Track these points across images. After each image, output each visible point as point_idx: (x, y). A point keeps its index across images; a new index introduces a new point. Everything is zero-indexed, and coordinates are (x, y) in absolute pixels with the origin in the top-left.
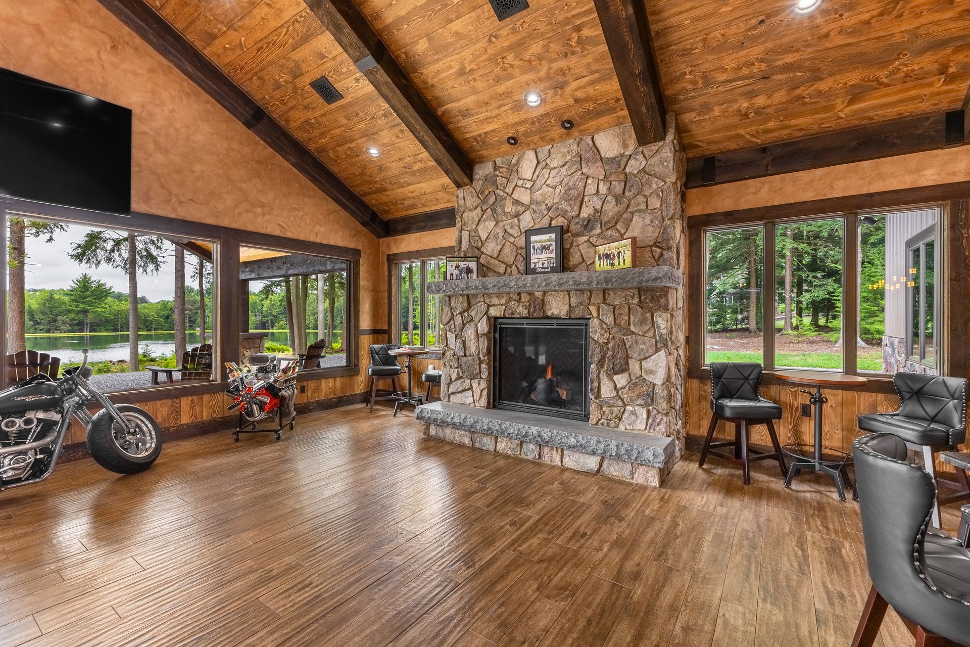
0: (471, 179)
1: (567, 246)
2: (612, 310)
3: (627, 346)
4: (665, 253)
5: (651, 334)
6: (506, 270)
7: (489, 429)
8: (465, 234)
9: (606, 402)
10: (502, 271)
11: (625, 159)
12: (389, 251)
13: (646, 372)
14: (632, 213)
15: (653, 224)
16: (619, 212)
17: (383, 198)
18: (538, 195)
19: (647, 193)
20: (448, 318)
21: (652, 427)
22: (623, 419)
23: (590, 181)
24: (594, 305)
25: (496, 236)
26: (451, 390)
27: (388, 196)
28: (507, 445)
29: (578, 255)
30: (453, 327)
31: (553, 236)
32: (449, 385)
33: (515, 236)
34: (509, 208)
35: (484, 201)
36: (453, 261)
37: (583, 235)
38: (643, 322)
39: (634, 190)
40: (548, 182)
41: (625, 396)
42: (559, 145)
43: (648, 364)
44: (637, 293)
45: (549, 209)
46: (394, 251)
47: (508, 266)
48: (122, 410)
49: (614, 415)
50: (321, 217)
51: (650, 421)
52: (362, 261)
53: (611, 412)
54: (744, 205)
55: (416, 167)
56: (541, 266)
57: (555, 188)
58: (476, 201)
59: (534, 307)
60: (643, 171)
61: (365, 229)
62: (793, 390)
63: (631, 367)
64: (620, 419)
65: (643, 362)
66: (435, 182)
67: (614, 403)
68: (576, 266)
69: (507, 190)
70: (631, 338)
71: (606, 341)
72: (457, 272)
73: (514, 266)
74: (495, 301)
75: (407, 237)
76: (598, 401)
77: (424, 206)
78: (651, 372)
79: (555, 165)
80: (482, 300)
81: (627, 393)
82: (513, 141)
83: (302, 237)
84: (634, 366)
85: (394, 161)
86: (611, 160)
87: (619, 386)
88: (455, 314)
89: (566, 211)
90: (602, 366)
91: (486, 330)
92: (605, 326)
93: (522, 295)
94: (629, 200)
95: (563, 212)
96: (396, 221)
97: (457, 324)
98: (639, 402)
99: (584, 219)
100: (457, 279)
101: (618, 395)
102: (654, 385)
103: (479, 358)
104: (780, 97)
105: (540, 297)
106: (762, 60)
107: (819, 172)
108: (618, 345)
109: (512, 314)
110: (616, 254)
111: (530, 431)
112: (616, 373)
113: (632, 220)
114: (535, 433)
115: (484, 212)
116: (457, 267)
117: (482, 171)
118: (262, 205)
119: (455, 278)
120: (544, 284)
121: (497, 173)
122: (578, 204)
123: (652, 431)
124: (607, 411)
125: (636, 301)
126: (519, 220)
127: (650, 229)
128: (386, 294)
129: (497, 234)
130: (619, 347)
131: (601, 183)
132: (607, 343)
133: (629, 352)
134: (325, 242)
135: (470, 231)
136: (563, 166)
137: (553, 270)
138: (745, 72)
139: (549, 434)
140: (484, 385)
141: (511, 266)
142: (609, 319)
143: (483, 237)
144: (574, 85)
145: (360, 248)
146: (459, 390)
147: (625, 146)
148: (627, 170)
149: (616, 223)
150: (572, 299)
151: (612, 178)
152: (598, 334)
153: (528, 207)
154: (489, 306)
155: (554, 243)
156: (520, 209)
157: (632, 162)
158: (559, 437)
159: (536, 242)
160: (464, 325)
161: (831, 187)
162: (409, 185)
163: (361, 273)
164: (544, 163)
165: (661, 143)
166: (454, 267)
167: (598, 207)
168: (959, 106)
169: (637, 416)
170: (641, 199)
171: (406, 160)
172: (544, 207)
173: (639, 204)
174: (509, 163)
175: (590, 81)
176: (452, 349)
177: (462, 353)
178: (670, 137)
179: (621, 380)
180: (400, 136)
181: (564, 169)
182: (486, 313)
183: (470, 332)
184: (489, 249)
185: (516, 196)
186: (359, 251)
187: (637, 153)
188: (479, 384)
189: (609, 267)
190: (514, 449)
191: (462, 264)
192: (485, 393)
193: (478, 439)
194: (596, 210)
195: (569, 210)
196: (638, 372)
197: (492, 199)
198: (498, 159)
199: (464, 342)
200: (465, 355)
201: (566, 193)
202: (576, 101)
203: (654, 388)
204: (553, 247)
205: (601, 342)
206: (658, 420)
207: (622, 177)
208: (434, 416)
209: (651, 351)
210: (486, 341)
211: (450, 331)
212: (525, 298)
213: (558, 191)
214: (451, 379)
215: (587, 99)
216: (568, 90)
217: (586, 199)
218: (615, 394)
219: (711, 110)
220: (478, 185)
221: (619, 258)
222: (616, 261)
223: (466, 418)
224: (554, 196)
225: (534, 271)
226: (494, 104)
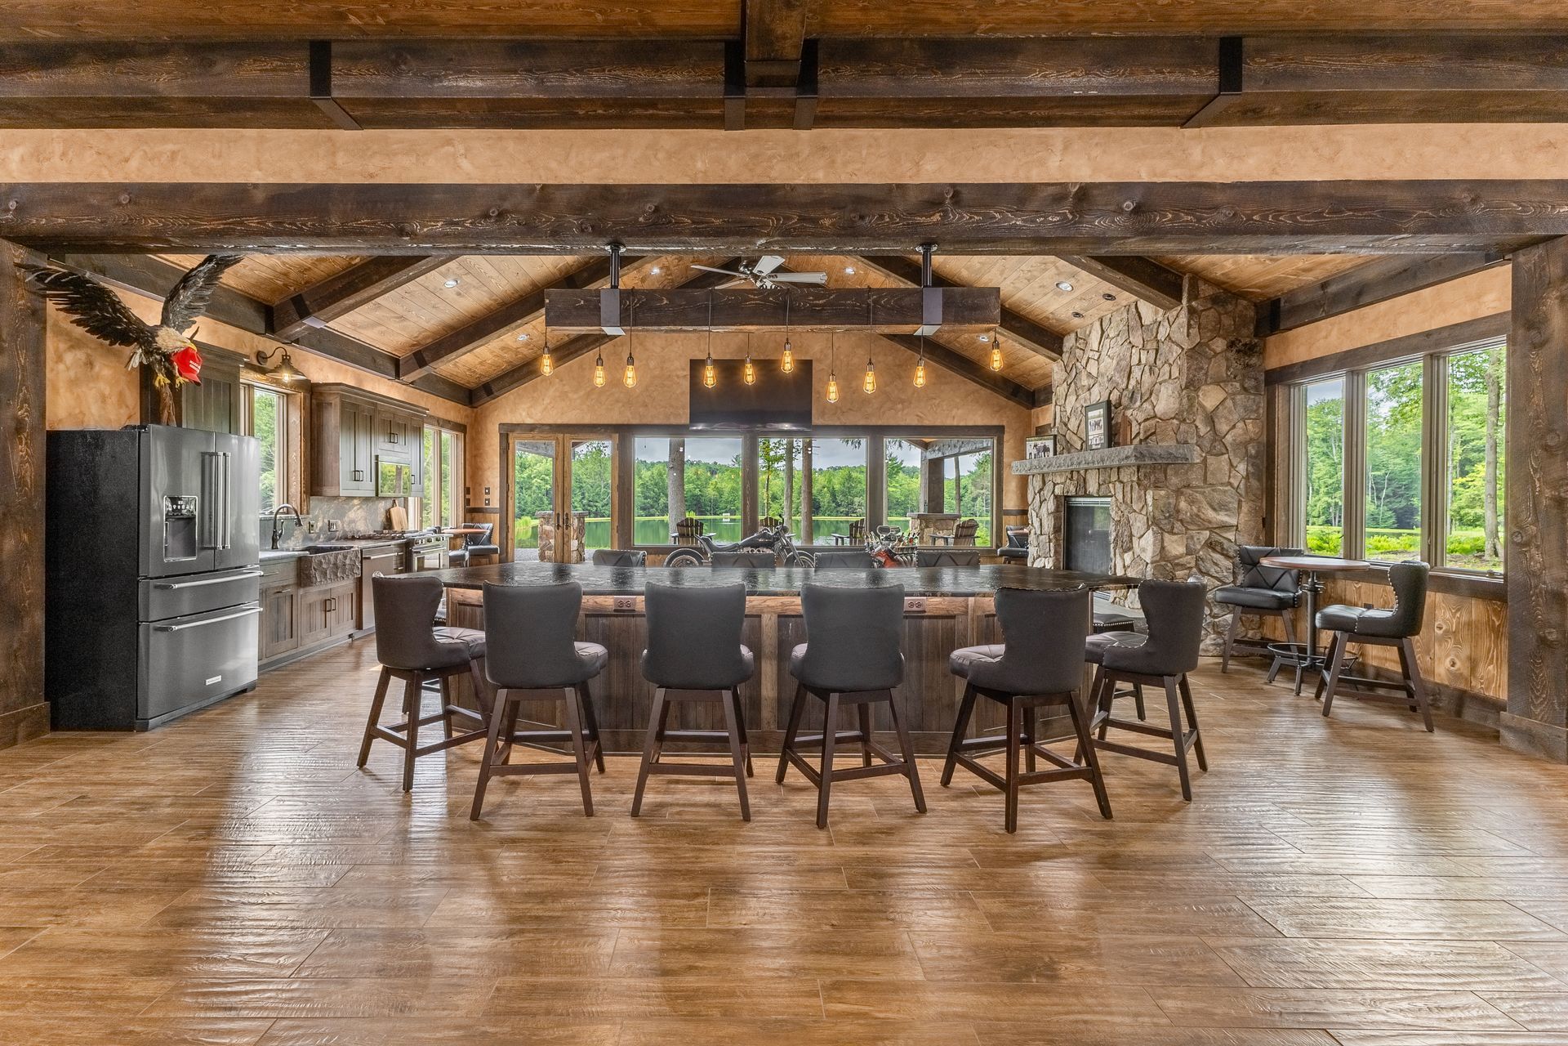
0: (1060, 353)
1: (1119, 420)
3: (1131, 525)
5: (1144, 512)
6: (1082, 445)
8: (1058, 411)
10: (1079, 448)
11: (1157, 327)
12: (1038, 423)
13: (1141, 550)
14: (1161, 384)
18: (1102, 367)
19: (1171, 361)
23: (1134, 351)
25: (1076, 411)
31: (1103, 411)
35: (1069, 375)
37: (1129, 408)
38: (1139, 499)
39: (1163, 360)
40: (1108, 353)
43: (1143, 542)
44: (1136, 470)
46: (1041, 423)
47: (1083, 442)
48: (801, 554)
52: (1006, 437)
56: (1096, 442)
57: (1113, 359)
58: (1064, 376)
59: (1080, 485)
60: (1168, 337)
61: (1011, 403)
63: (1133, 545)
65: (1140, 541)
69: (1083, 363)
70: (1133, 516)
71: (1119, 519)
72: (1034, 451)
74: (1058, 480)
78: (1144, 550)
82: (1078, 315)
83: (938, 423)
84: (1135, 544)
86: (1148, 327)
87: (1126, 565)
88: (1036, 493)
90: (1117, 545)
91: (1053, 508)
92: (1118, 504)
94: (1159, 370)
95: (1117, 385)
97: (1037, 502)
99: (1130, 391)
102: (1147, 563)
103: (1049, 537)
108: (1126, 523)
109: (1067, 492)
112: (1125, 551)
116: (1036, 446)
117: (1069, 342)
118: (902, 402)
119: (1034, 458)
121: (1078, 345)
122: (1126, 375)
126: (1090, 394)
127: (1172, 400)
129: (1077, 409)
130: (1126, 525)
131: (1142, 353)
132: (1119, 521)
133: (1132, 530)
135: (1060, 407)
136: (1118, 336)
141: (1085, 442)
142: (1120, 497)
143: (1069, 412)
145: (1003, 423)
147: (1157, 313)
148: (1158, 337)
149: (1151, 394)
151: (1149, 346)
152: (1114, 512)
153: (1096, 380)
154: (1055, 485)
155: (1103, 419)
156: (1091, 382)
157: (1161, 329)
159: (1091, 418)
160: (1041, 504)
163: (1005, 450)
165: (1179, 307)
166: (1032, 447)
167: (1140, 379)
170: (1166, 367)
172: (1106, 380)
173: (1165, 374)
174: (1085, 334)
176: (1035, 528)
178: (1185, 301)
179: (1128, 557)
181: (1118, 338)
182: (1053, 492)
183: (1044, 512)
184: (1072, 425)
185: (1088, 368)
186: (1003, 427)
187: (1164, 320)
191: (1040, 444)
194: (1138, 382)
195: (1121, 382)
196: (1137, 551)
197: (1074, 372)
198: (1078, 330)
200: (1041, 534)
201: (1119, 364)
203: (1146, 567)
204: (1102, 423)
205: (1116, 520)
207: (1155, 345)
209: (1144, 529)
210: (1053, 520)
211: (1034, 509)
212: (1075, 476)
213: (1114, 362)
217: (1132, 370)
220: (1065, 356)
224: (1112, 367)
226: (1040, 294)
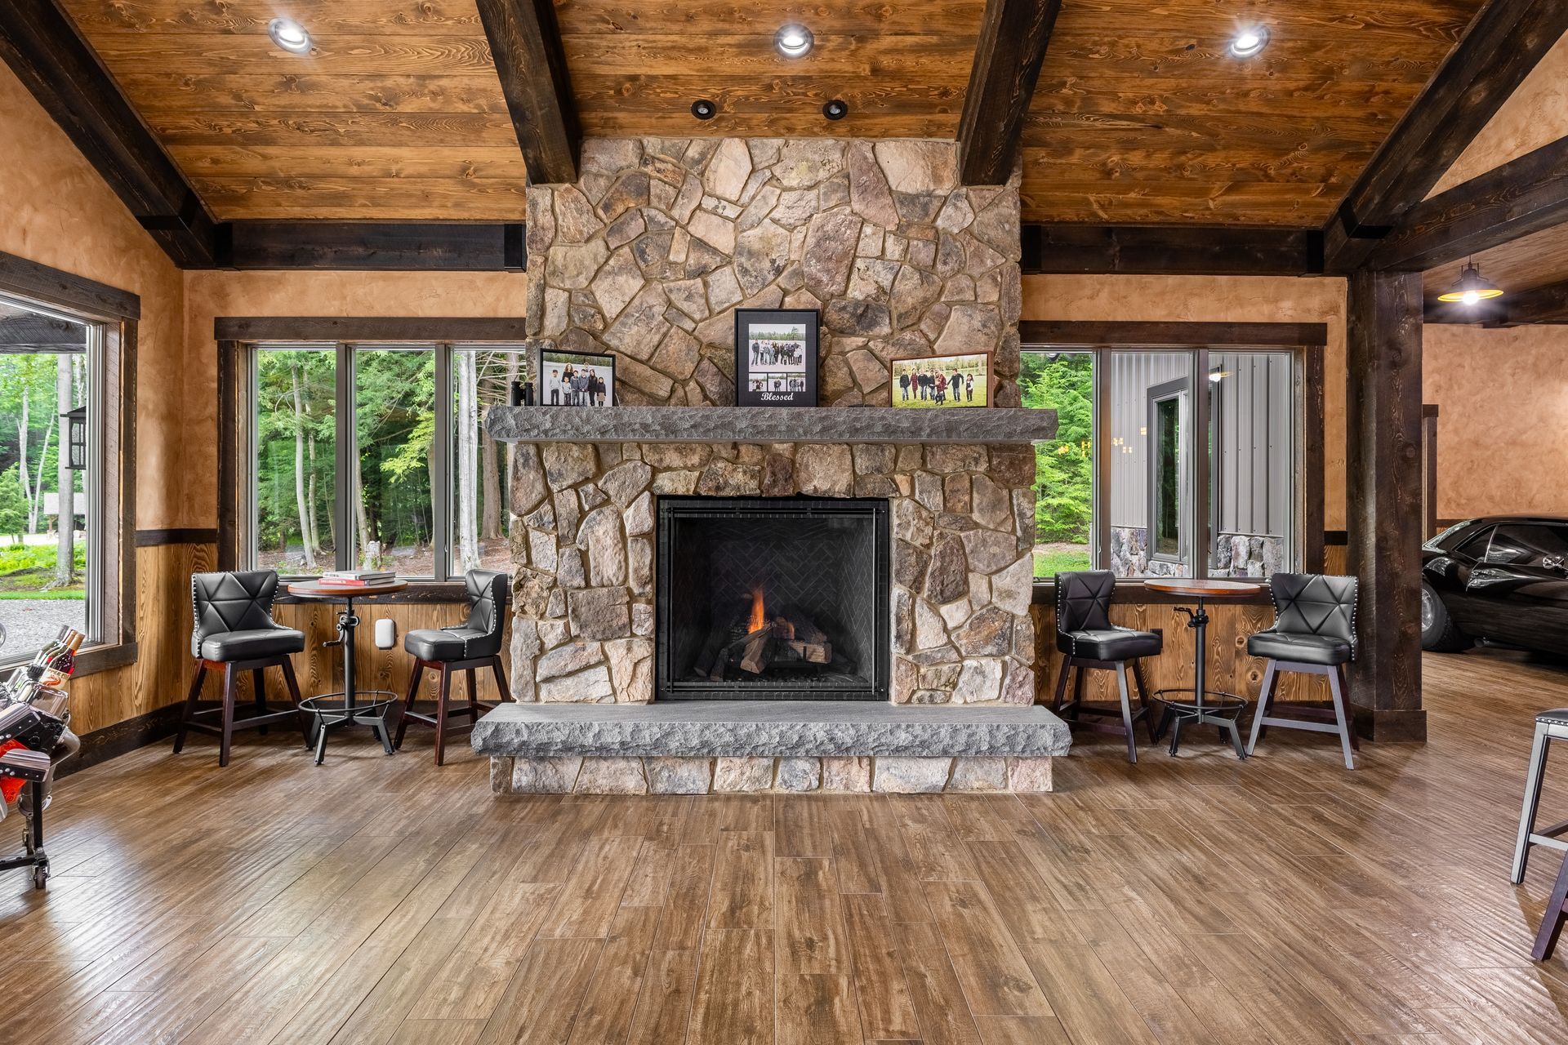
0: (576, 170)
1: (823, 353)
2: (939, 483)
3: (967, 550)
4: (1006, 382)
5: (1008, 526)
6: (673, 391)
7: (704, 744)
8: (556, 299)
9: (927, 657)
10: (663, 392)
11: (936, 203)
12: (224, 307)
13: (1000, 595)
14: (949, 305)
15: (986, 330)
16: (925, 300)
17: (251, 161)
18: (752, 237)
19: (976, 272)
20: (535, 497)
21: (1011, 692)
22: (960, 684)
23: (868, 230)
24: (903, 472)
25: (647, 314)
26: (542, 672)
27: (265, 157)
28: (742, 774)
29: (843, 373)
30: (549, 517)
31: (801, 329)
32: (535, 659)
33: (697, 316)
34: (678, 254)
35: (615, 229)
36: (558, 361)
37: (853, 334)
38: (995, 506)
40: (776, 215)
41: (964, 641)
42: (803, 143)
43: (1003, 581)
44: (984, 453)
45: (778, 271)
46: (243, 307)
47: (679, 382)
49: (943, 680)
50: (35, 181)
51: (1007, 681)
52: (142, 329)
53: (938, 675)
54: (1077, 315)
55: (409, 106)
56: (772, 388)
57: (791, 229)
58: (589, 225)
59: (774, 474)
60: (968, 231)
61: (148, 238)
62: (1141, 610)
63: (973, 588)
64: (955, 686)
65: (994, 578)
66: (446, 152)
67: (943, 657)
68: (839, 394)
69: (675, 213)
70: (975, 535)
71: (928, 541)
72: (566, 388)
73: (692, 384)
74: (673, 459)
75: (293, 276)
76: (910, 658)
77: (375, 205)
78: (1009, 594)
79: (794, 183)
80: (638, 456)
81: (968, 636)
82: (707, 112)
84: (978, 585)
85: (346, 76)
86: (908, 200)
87: (950, 625)
88: (555, 487)
89: (819, 282)
90: (919, 590)
91: (648, 523)
92: (924, 514)
93: (743, 449)
94: (944, 279)
95: (812, 283)
96: (259, 228)
97: (562, 511)
98: (990, 649)
99: (857, 303)
100: (567, 404)
101: (950, 641)
102: (1013, 616)
103: (629, 591)
104: (1160, 159)
105: (787, 454)
106: (1165, 100)
107: (1172, 280)
108: (952, 548)
109: (718, 488)
110: (948, 379)
111: (809, 735)
112: (946, 601)
113: (947, 317)
114: (821, 736)
115: (611, 253)
116: (568, 374)
117: (608, 157)
119: (562, 402)
120: (818, 428)
121: (649, 169)
122: (844, 270)
123: (1009, 699)
124: (930, 675)
125: (983, 467)
126: (706, 284)
127: (983, 338)
128: (211, 431)
129: (650, 307)
130: (952, 553)
131: (890, 240)
132: (928, 546)
133: (970, 560)
134: (46, 260)
135: (569, 291)
136: (809, 188)
137: (799, 400)
138: (1138, 110)
139: (852, 732)
140: (643, 649)
141: (684, 383)
142: (935, 501)
143: (611, 308)
144: (887, 41)
145: (136, 289)
146: (570, 668)
147: (937, 179)
148: (939, 223)
149: (920, 319)
150: (858, 461)
151: (912, 232)
152: (912, 529)
153: (727, 260)
154: (655, 471)
155: (803, 344)
156: (707, 259)
157: (948, 210)
158: (874, 735)
159: (761, 337)
160: (583, 514)
161: (1186, 306)
162: (361, 143)
164: (768, 174)
165: (999, 189)
166: (560, 375)
167: (886, 284)
168: (1320, 225)
169: (984, 677)
170: (964, 282)
171: (389, 83)
172: (767, 264)
173: (961, 291)
174: (681, 156)
175: (918, 44)
176: (546, 573)
177: (579, 581)
178: (1014, 182)
179: (955, 613)
180: (411, 19)
181: (813, 194)
182: (649, 487)
183: (600, 534)
184: (627, 340)
185: (698, 229)
187: (957, 196)
188: (629, 649)
189: (931, 403)
190: (758, 780)
191: (579, 370)
192: (646, 668)
193: (665, 774)
194: (881, 289)
195: (825, 279)
196: (985, 596)
197: (635, 227)
198: (652, 139)
199: (583, 556)
200: (588, 585)
201: (818, 244)
202: (876, 71)
203: (1012, 622)
204: (801, 351)
205: (917, 543)
206: (1021, 678)
207: (931, 234)
208: (543, 737)
209: (1009, 557)
210: (648, 551)
211: (540, 527)
212: (749, 455)
213: (798, 237)
214: (542, 644)
215: (896, 75)
216: (871, 47)
217: (860, 263)
218: (944, 639)
219: (1070, 152)
220: (595, 184)
221: (956, 386)
222: (949, 392)
223: (636, 730)
224: (793, 248)
225: (756, 400)
226: (705, 25)
